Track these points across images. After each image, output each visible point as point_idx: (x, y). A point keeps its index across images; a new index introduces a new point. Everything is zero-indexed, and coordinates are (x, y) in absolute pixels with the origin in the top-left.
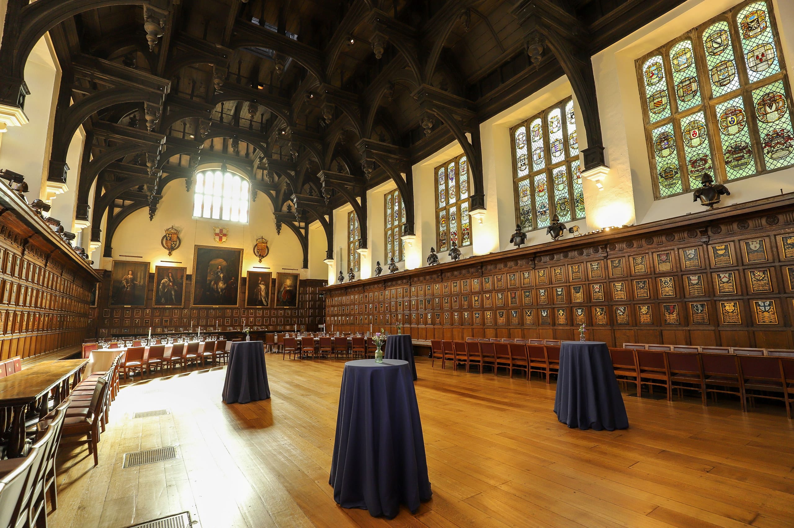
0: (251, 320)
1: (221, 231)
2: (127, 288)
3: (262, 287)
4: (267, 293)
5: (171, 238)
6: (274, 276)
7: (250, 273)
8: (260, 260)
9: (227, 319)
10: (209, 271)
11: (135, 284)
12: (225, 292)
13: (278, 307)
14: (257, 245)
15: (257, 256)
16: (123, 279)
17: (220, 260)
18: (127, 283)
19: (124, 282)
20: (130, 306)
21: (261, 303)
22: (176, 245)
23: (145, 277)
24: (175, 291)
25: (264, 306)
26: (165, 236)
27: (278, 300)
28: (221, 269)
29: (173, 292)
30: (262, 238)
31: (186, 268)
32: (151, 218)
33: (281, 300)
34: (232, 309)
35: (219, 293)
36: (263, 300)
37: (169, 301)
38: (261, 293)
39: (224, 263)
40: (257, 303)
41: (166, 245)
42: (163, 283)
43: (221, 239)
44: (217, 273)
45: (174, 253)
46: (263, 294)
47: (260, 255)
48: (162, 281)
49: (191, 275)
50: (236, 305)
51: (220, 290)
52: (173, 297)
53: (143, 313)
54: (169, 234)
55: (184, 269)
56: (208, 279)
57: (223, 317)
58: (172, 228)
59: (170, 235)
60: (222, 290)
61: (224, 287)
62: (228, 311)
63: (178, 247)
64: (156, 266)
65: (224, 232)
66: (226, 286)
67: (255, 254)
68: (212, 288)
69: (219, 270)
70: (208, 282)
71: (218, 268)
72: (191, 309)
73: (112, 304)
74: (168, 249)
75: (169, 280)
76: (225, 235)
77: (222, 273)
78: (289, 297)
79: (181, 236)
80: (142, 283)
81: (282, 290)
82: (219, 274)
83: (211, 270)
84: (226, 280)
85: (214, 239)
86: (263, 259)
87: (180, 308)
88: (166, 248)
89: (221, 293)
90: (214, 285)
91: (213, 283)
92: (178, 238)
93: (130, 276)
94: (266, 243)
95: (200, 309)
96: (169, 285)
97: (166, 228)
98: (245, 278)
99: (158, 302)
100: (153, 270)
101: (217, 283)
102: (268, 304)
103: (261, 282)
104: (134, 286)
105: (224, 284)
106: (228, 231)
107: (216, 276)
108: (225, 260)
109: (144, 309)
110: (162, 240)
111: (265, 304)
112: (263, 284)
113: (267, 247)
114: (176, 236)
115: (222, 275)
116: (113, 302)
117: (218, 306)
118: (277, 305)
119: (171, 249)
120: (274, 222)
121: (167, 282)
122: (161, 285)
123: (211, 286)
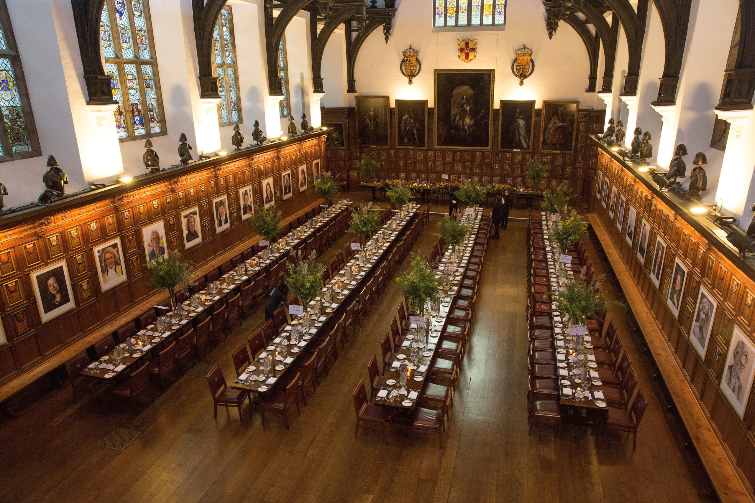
0: (507, 167)
1: (467, 44)
2: (371, 127)
3: (521, 122)
4: (528, 131)
5: (410, 61)
6: (538, 106)
7: (504, 104)
8: (522, 82)
9: (476, 165)
10: (452, 102)
11: (377, 122)
12: (473, 130)
13: (544, 151)
14: (516, 59)
15: (516, 76)
16: (366, 116)
17: (466, 88)
18: (370, 121)
19: (368, 120)
20: (375, 147)
21: (520, 146)
22: (416, 70)
23: (386, 114)
24: (418, 130)
25: (525, 149)
26: (403, 61)
27: (544, 142)
28: (467, 100)
29: (415, 131)
30: (525, 48)
31: (426, 101)
32: (387, 39)
33: (549, 141)
34: (483, 153)
35: (466, 131)
36: (523, 140)
37: (412, 141)
38: (519, 131)
39: (471, 92)
40: (514, 145)
41: (406, 72)
42: (405, 120)
43: (467, 56)
44: (462, 105)
45: (414, 80)
46: (522, 131)
47: (521, 75)
48: (404, 118)
49: (433, 109)
50: (488, 146)
51: (466, 127)
52: (416, 136)
53: (388, 153)
54: (407, 58)
55: (424, 103)
56: (452, 113)
57: (473, 161)
58: (410, 48)
59: (409, 59)
60: (469, 127)
61: (471, 123)
62: (478, 154)
63: (418, 73)
64: (396, 101)
65: (471, 46)
66: (474, 123)
67: (514, 74)
68: (458, 125)
69: (465, 101)
70: (452, 117)
71: (463, 99)
72: (435, 150)
73: (360, 144)
74: (408, 76)
75: (411, 116)
76: (473, 50)
77: (469, 104)
78: (561, 137)
79: (420, 58)
80: (384, 121)
81: (550, 126)
82: (465, 106)
83: (454, 102)
84: (474, 113)
85: (459, 57)
86: (525, 81)
87: (424, 150)
88: (405, 75)
89: (468, 131)
90: (459, 120)
91: (458, 118)
92: (417, 60)
93: (372, 113)
94: (530, 55)
95: (445, 151)
96: (410, 122)
97: (402, 50)
98: (497, 110)
99: (401, 142)
100: (393, 104)
101: (462, 118)
102: (529, 146)
103: (519, 115)
104: (377, 125)
105: (472, 119)
106: (476, 45)
107: (461, 109)
108: (472, 88)
109: (389, 149)
110: (401, 65)
111: (525, 146)
112: (522, 118)
113: (532, 61)
114: (414, 59)
115: (468, 108)
116: (360, 142)
117: (465, 148)
118: (543, 149)
119: (411, 76)
120: (545, 19)
121: (408, 118)
122: (403, 122)
123: (456, 122)
